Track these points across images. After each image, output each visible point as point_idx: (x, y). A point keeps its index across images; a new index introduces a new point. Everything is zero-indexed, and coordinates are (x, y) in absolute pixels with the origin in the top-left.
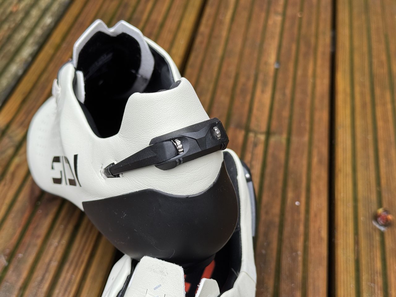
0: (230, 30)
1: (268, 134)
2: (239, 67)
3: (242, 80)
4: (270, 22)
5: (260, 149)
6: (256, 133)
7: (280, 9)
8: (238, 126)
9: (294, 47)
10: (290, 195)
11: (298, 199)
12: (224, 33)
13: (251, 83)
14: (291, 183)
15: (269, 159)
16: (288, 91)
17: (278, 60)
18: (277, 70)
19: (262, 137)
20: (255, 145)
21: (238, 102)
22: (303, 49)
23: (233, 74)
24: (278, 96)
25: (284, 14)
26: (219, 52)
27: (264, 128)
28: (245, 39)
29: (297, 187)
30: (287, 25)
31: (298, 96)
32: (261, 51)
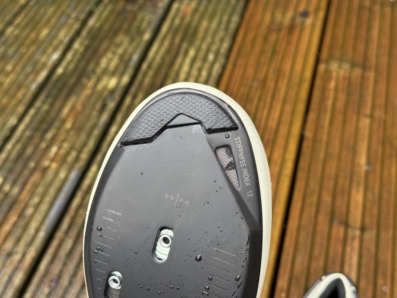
0: (329, 134)
1: (363, 229)
2: (338, 168)
3: (341, 181)
4: (361, 125)
5: (356, 243)
6: (354, 228)
7: (368, 111)
8: (341, 223)
9: (380, 149)
10: (380, 281)
11: (385, 284)
12: (325, 137)
13: (347, 183)
14: (380, 272)
15: (365, 252)
16: (377, 190)
17: (368, 163)
18: (367, 173)
19: (358, 233)
20: (353, 239)
21: (338, 202)
22: (388, 150)
23: (333, 176)
24: (370, 196)
25: (372, 116)
26: (322, 155)
27: (358, 224)
28: (342, 142)
29: (385, 276)
30: (375, 127)
31: (385, 195)
32: (354, 152)
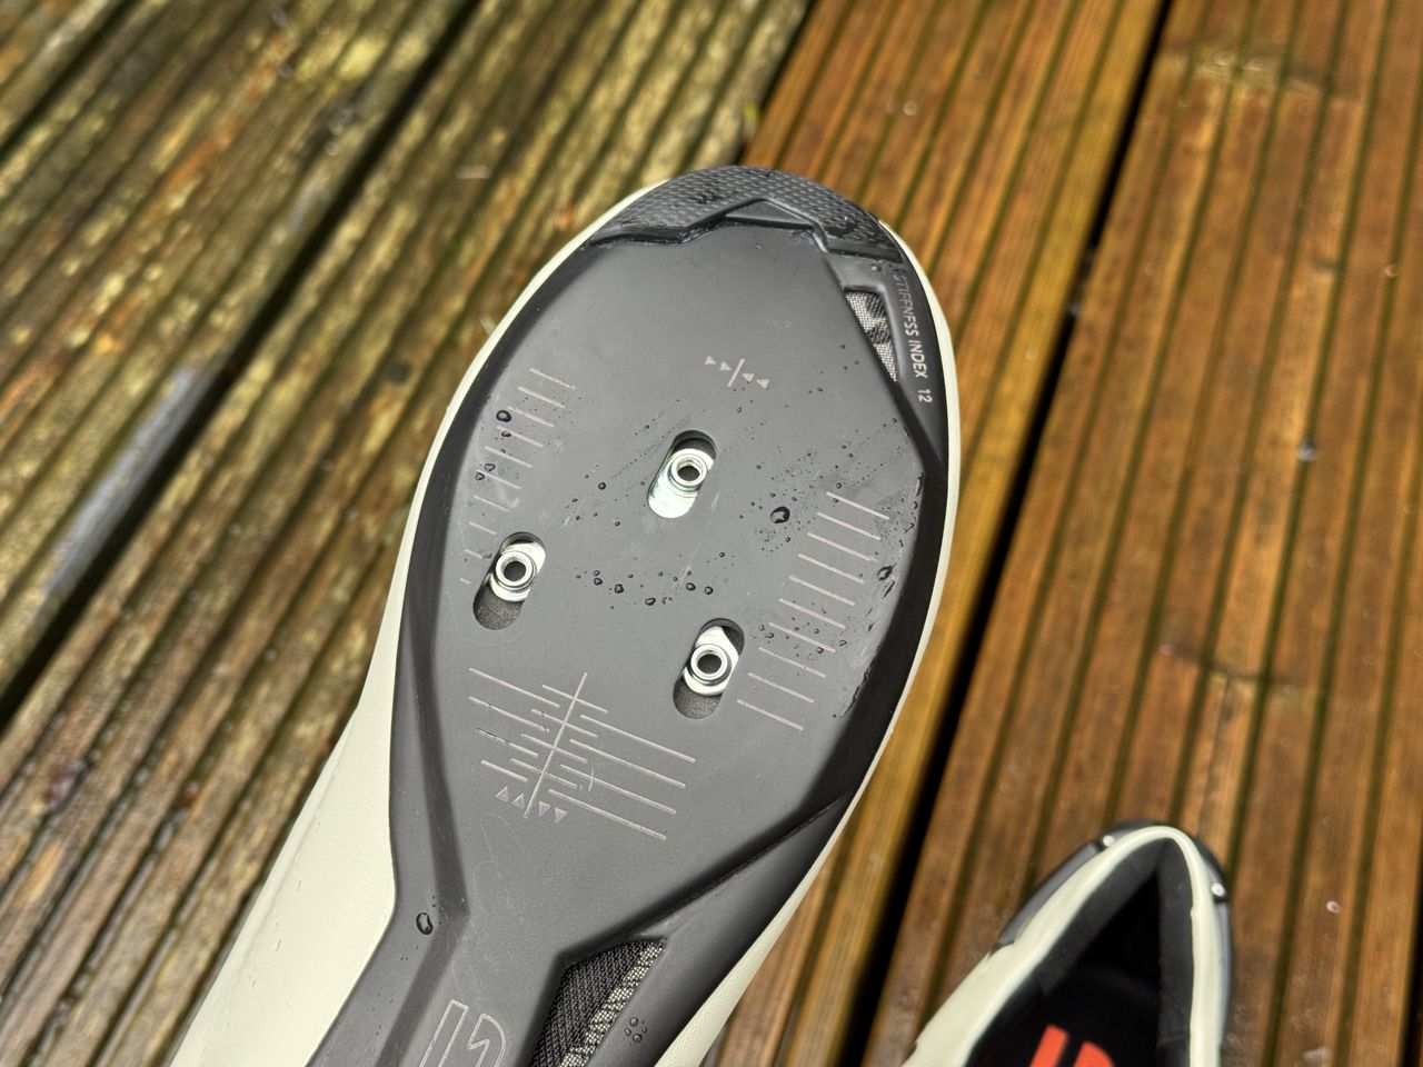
0: (1173, 317)
1: (1267, 681)
2: (1193, 448)
3: (1200, 495)
4: (1297, 292)
5: (1239, 730)
6: (1232, 676)
7: (1330, 248)
8: (1183, 651)
9: (1363, 386)
10: (1315, 879)
11: (1334, 892)
12: (1156, 330)
13: (1225, 508)
14: (1318, 842)
15: (1265, 764)
16: (1333, 545)
17: (1310, 438)
18: (1304, 469)
19: (1247, 692)
20: (1227, 714)
21: (1182, 574)
22: (1389, 397)
23: (1175, 477)
24: (1302, 559)
25: (1341, 267)
26: (1139, 400)
27: (1253, 661)
28: (1217, 353)
29: (1335, 858)
30: (1349, 306)
31: (1362, 560)
32: (1262, 395)
